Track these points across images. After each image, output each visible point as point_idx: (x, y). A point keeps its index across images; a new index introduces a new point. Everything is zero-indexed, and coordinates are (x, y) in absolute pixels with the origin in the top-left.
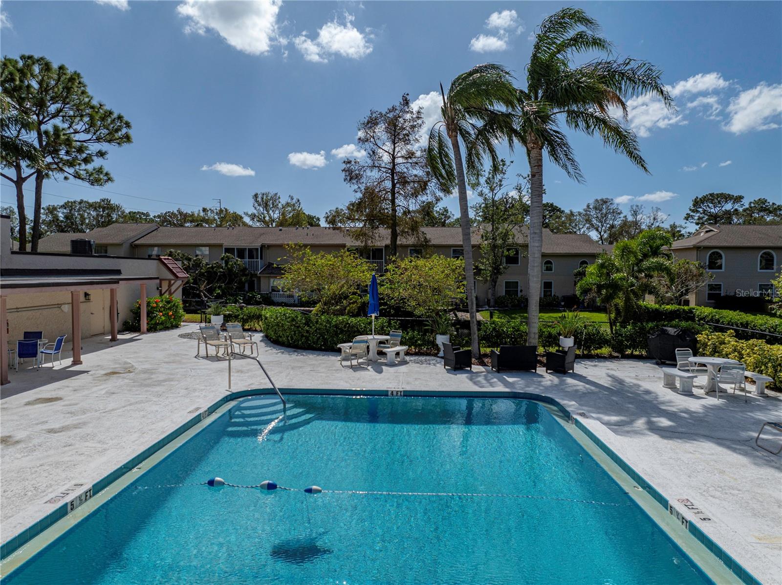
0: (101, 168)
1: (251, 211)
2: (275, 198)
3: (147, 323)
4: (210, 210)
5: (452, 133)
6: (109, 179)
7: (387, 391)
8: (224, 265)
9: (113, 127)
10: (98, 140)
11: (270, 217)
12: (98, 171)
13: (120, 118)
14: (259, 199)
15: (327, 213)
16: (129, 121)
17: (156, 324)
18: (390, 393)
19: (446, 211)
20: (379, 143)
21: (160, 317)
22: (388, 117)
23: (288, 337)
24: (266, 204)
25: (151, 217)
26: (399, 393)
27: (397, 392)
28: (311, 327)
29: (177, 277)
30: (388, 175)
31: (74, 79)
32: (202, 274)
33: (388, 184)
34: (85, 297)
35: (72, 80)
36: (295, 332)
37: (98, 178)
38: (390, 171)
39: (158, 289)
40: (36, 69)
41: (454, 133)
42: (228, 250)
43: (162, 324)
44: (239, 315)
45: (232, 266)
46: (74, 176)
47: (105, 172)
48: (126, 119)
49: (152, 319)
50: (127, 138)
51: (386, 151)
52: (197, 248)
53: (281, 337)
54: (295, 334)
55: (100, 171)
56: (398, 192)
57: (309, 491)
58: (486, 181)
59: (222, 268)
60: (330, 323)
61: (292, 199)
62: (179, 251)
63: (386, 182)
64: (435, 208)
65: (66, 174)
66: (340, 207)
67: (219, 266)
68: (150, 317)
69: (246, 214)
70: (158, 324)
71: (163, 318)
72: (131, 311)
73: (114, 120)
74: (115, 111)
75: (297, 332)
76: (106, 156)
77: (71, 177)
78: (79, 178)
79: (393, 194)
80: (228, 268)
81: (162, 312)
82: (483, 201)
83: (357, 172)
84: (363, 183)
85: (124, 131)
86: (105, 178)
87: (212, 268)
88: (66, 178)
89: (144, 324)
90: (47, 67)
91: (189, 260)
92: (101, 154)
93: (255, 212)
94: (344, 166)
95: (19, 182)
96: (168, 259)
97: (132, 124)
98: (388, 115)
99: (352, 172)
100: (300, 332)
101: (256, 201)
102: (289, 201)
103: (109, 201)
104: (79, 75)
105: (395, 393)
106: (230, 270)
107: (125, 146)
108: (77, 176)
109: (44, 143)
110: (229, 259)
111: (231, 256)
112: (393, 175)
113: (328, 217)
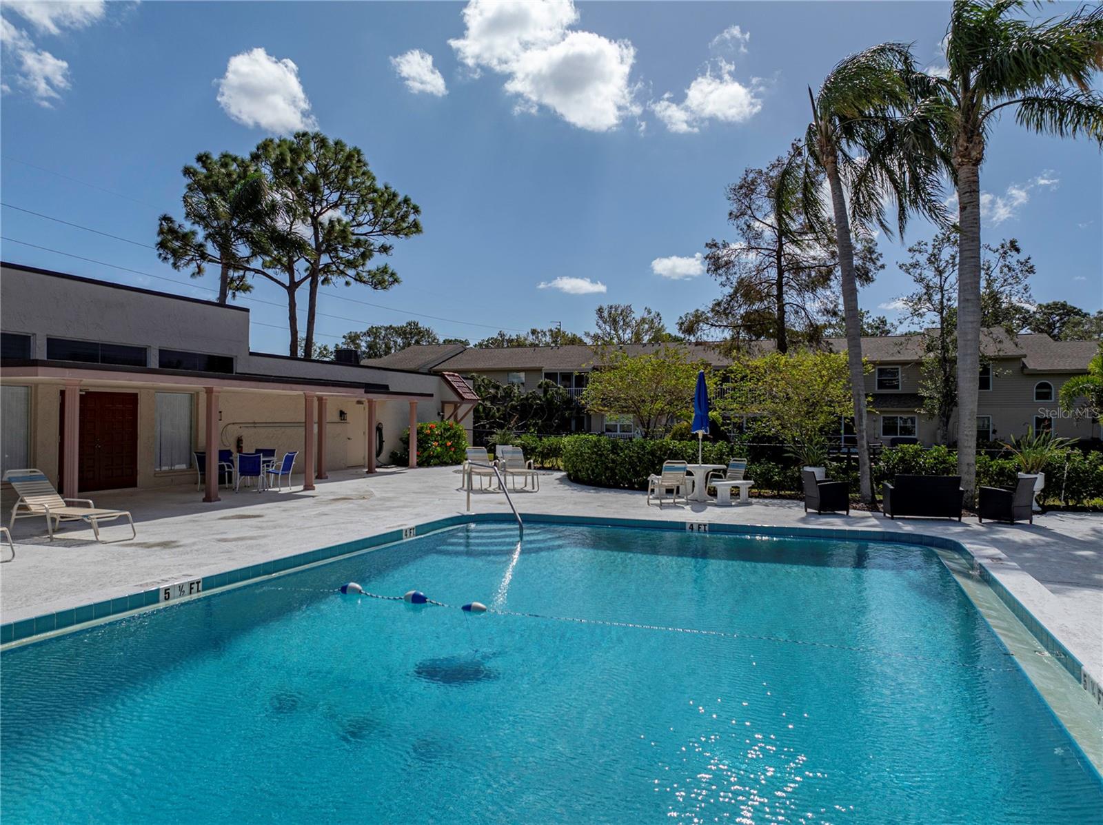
0: (386, 268)
1: (595, 330)
2: (626, 312)
3: (418, 456)
4: (542, 331)
5: (827, 158)
6: (396, 280)
7: (684, 523)
8: (542, 395)
9: (398, 214)
10: (384, 230)
11: (619, 339)
12: (383, 271)
13: (406, 201)
14: (606, 314)
15: (681, 318)
16: (418, 205)
17: (430, 457)
18: (688, 526)
19: (884, 322)
20: (759, 215)
21: (435, 447)
22: (772, 178)
23: (587, 470)
24: (615, 320)
25: (471, 346)
26: (702, 527)
27: (700, 525)
28: (618, 455)
29: (463, 398)
30: (771, 259)
31: (353, 156)
32: (514, 408)
33: (773, 273)
34: (341, 416)
35: (350, 157)
36: (597, 462)
37: (382, 279)
38: (775, 253)
39: (439, 414)
40: (312, 146)
41: (830, 158)
42: (548, 375)
43: (438, 457)
44: (536, 448)
45: (552, 396)
46: (355, 279)
47: (390, 271)
48: (413, 201)
49: (425, 450)
50: (416, 227)
51: (769, 226)
52: (510, 374)
53: (580, 471)
54: (596, 466)
55: (384, 270)
56: (786, 284)
57: (467, 608)
58: (929, 259)
59: (540, 399)
60: (643, 448)
61: (649, 312)
62: (485, 377)
63: (769, 269)
64: (865, 320)
65: (348, 279)
66: (702, 309)
67: (536, 397)
68: (422, 447)
69: (587, 334)
70: (433, 457)
71: (439, 449)
72: (401, 439)
73: (399, 204)
74: (400, 193)
75: (599, 463)
76: (390, 252)
77: (352, 280)
78: (361, 281)
79: (780, 285)
80: (547, 399)
81: (438, 441)
82: (924, 291)
83: (725, 259)
84: (735, 273)
85: (411, 218)
86: (391, 279)
87: (527, 399)
88: (347, 283)
89: (413, 458)
90: (323, 143)
91: (497, 388)
92: (385, 249)
93: (599, 332)
94: (708, 251)
95: (292, 287)
96: (454, 376)
97: (421, 208)
98: (771, 174)
99: (719, 258)
100: (603, 463)
101: (601, 317)
102: (646, 315)
103: (416, 324)
104: (358, 152)
105: (695, 527)
106: (550, 402)
107: (414, 237)
108: (359, 279)
109: (321, 240)
110: (548, 387)
111: (552, 382)
112: (779, 259)
113: (683, 323)
